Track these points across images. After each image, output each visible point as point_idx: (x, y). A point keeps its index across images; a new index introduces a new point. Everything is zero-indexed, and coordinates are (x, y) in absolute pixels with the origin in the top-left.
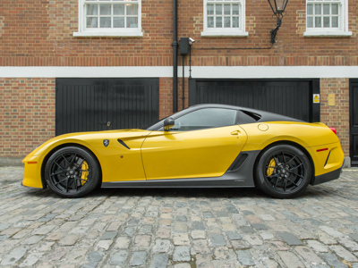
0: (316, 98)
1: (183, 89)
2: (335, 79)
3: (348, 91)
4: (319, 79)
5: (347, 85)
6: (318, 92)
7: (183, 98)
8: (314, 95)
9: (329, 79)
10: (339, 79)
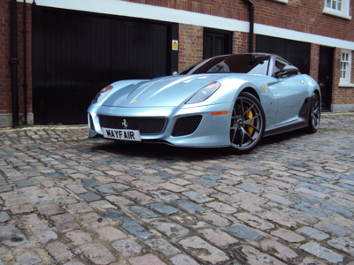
0: (175, 45)
1: (24, 18)
2: (191, 26)
3: (201, 40)
4: (178, 24)
5: (201, 34)
6: (177, 39)
7: (24, 32)
8: (173, 41)
9: (187, 25)
10: (195, 26)
